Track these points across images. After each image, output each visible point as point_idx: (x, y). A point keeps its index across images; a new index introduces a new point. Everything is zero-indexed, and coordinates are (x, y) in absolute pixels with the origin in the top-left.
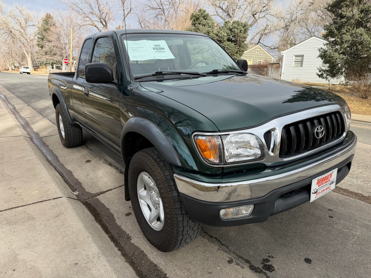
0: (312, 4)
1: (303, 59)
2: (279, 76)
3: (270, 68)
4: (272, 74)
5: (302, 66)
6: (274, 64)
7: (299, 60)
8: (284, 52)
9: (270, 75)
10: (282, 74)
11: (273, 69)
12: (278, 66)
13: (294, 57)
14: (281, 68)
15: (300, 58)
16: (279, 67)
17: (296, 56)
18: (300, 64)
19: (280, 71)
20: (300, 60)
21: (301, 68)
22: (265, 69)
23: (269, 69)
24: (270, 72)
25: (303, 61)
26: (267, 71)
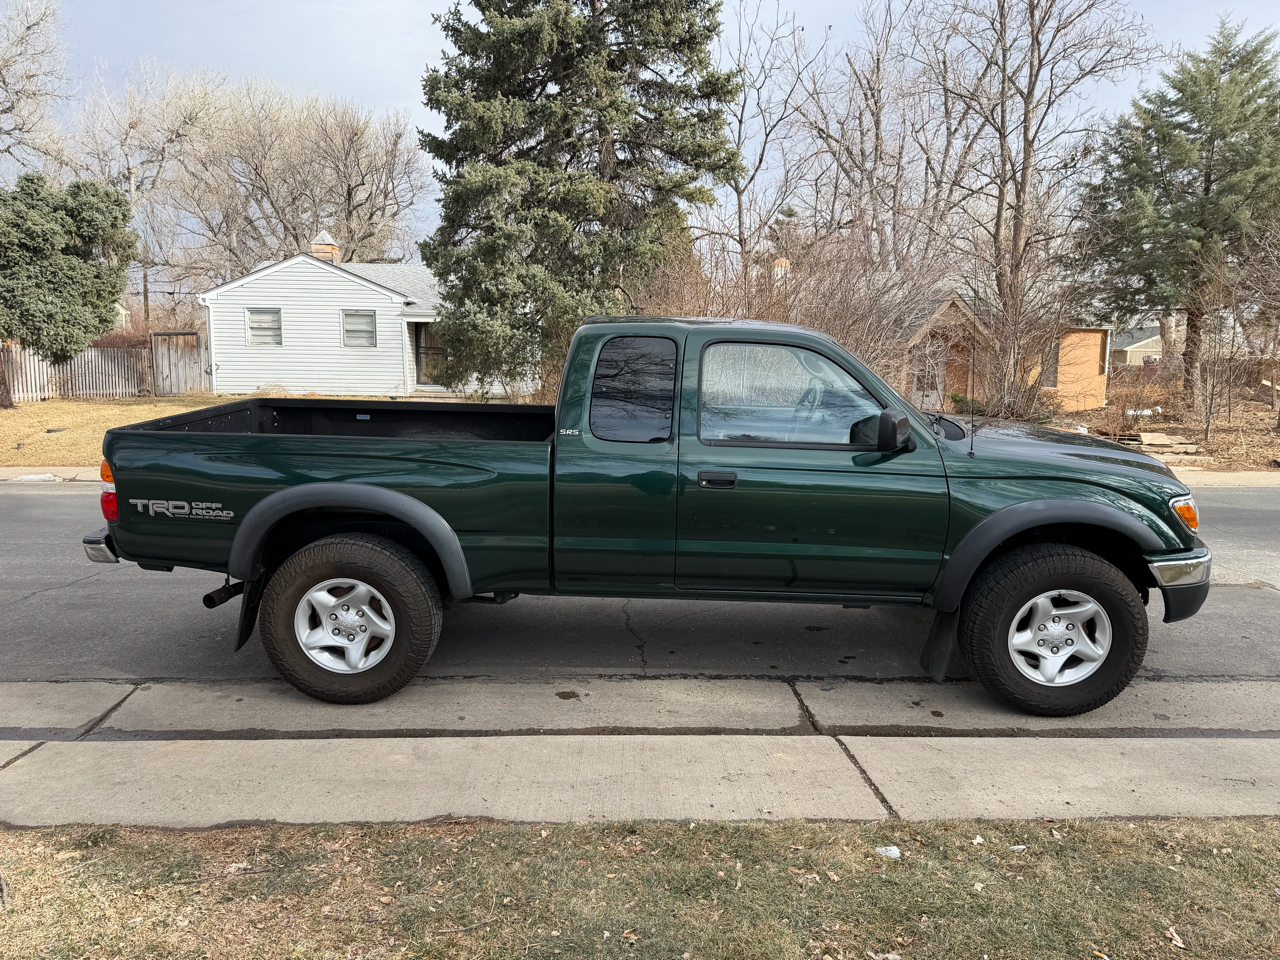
0: (179, 135)
1: (279, 321)
2: (204, 374)
3: (162, 350)
4: (173, 367)
5: (280, 343)
6: (177, 335)
7: (265, 325)
8: (207, 296)
9: (166, 372)
10: (214, 368)
11: (176, 351)
12: (195, 344)
13: (248, 314)
14: (207, 349)
15: (268, 318)
16: (198, 345)
17: (254, 311)
18: (270, 338)
19: (203, 359)
20: (270, 325)
21: (278, 350)
22: (145, 352)
23: (160, 353)
24: (166, 362)
25: (280, 329)
26: (151, 361)
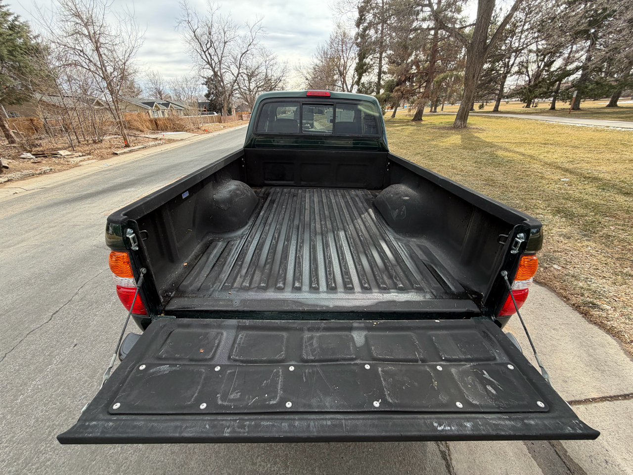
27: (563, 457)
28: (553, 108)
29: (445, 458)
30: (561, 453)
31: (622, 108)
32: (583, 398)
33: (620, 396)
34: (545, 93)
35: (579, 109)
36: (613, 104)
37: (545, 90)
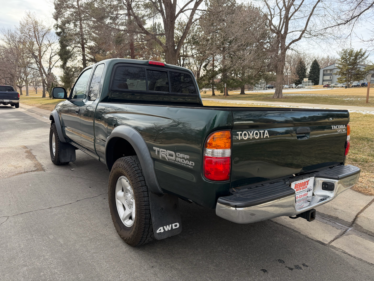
27: (372, 235)
28: (214, 94)
29: (346, 253)
30: (371, 234)
31: (248, 95)
32: (360, 211)
33: (367, 205)
34: (208, 84)
35: (228, 95)
36: (242, 93)
37: (207, 82)
